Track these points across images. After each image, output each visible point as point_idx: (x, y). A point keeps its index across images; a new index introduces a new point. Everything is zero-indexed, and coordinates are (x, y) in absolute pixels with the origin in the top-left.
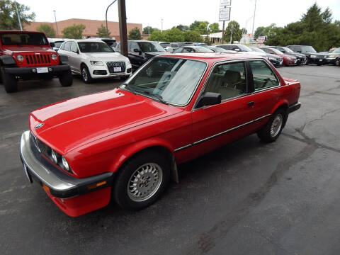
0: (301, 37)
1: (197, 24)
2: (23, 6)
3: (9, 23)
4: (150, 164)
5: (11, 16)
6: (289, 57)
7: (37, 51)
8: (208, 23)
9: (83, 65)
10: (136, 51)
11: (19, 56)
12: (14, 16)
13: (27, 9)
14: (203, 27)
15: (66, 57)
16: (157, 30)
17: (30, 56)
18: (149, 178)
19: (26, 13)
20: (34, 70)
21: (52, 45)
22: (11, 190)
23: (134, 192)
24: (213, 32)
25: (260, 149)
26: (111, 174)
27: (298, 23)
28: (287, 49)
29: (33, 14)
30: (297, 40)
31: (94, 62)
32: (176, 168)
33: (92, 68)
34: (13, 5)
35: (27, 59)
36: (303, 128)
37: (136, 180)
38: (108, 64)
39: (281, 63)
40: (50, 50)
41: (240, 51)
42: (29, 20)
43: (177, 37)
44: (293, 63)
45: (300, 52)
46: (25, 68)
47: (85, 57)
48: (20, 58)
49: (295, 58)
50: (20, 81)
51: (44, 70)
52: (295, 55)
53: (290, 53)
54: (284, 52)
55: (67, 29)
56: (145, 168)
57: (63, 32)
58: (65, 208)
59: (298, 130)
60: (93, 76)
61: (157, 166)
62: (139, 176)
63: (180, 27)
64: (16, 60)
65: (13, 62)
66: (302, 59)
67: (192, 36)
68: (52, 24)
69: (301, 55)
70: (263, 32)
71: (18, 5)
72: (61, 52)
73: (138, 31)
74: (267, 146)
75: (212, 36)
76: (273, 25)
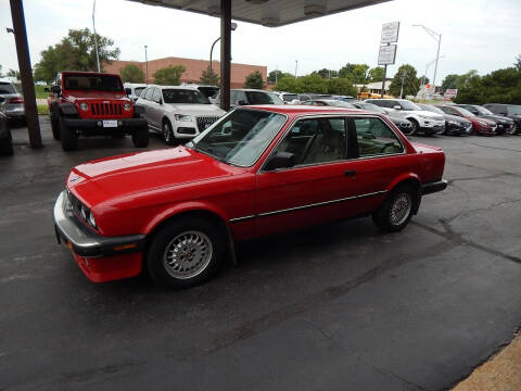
0: (514, 92)
1: (350, 68)
2: (105, 39)
3: (85, 61)
4: (197, 233)
5: (88, 52)
6: (482, 122)
7: (107, 99)
8: (367, 67)
9: (166, 120)
10: (241, 103)
11: (83, 105)
12: (92, 52)
13: (111, 43)
14: (359, 73)
15: (142, 108)
16: (289, 75)
17: (97, 105)
18: (194, 251)
19: (109, 49)
20: (99, 123)
21: (129, 92)
22: (40, 257)
23: (173, 265)
24: (374, 81)
25: (372, 239)
26: (142, 237)
27: (510, 70)
28: (482, 109)
29: (117, 51)
30: (508, 95)
31: (181, 116)
32: (232, 244)
33: (176, 124)
34: (92, 37)
35: (93, 108)
36: (452, 218)
37: (176, 250)
38: (198, 119)
39: (468, 130)
40: (124, 98)
41: (401, 109)
42: (111, 58)
43: (316, 86)
44: (490, 130)
45: (505, 115)
46: (88, 120)
47: (169, 109)
48: (84, 107)
49: (494, 123)
50: (81, 137)
51: (112, 124)
52: (494, 119)
53: (487, 115)
54: (477, 114)
55: (161, 71)
56: (189, 238)
57: (154, 76)
58: (89, 272)
59: (442, 221)
60: (177, 135)
61: (207, 238)
62: (179, 246)
63: (324, 73)
64: (79, 110)
65: (75, 111)
66: (506, 126)
67: (339, 85)
68: (141, 64)
69: (504, 120)
70: (455, 83)
71: (98, 37)
72: (140, 101)
73: (259, 77)
74: (385, 237)
75: (371, 86)
76: (473, 72)
